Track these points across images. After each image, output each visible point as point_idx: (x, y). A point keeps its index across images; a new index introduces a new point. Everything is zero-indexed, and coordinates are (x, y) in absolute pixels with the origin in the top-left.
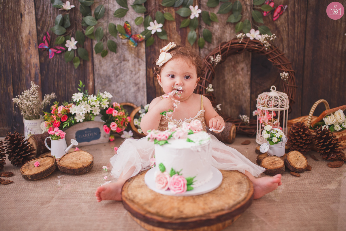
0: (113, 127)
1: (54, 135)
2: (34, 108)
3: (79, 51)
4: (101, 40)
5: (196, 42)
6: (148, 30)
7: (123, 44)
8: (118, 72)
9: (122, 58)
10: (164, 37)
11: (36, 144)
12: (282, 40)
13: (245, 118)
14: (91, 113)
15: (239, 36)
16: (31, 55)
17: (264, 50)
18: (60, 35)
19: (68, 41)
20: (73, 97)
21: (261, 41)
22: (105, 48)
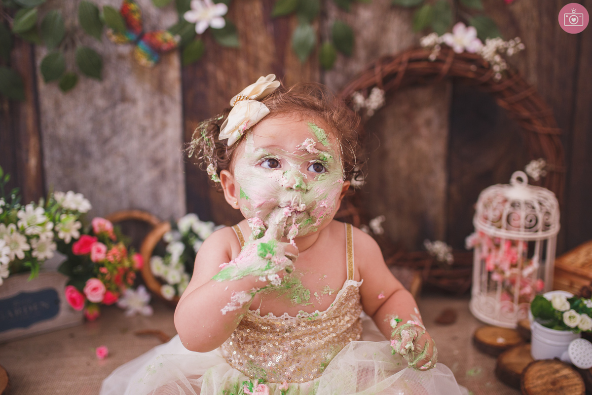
0: (95, 293)
4: (59, 46)
5: (313, 54)
6: (187, 23)
7: (121, 57)
8: (107, 131)
9: (117, 95)
10: (231, 41)
14: (27, 258)
15: (428, 41)
17: (492, 79)
21: (486, 56)
22: (71, 68)
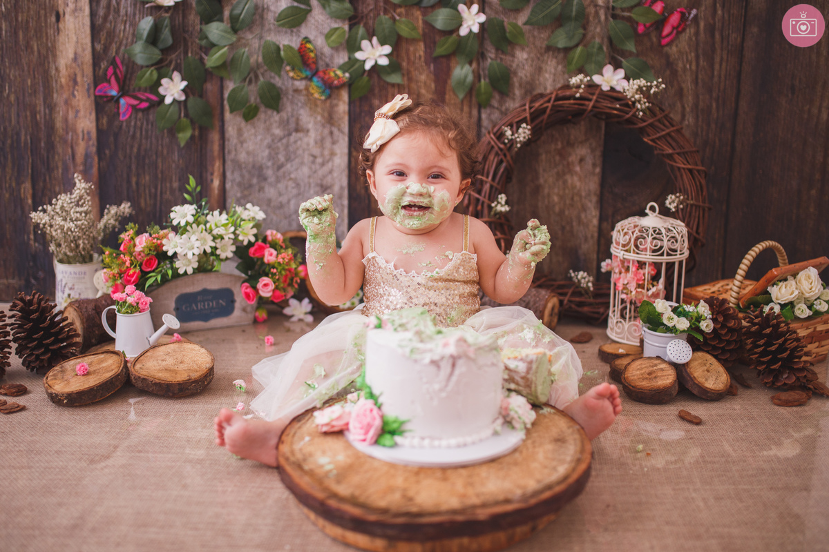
0: (265, 289)
1: (125, 302)
2: (79, 238)
3: (190, 104)
4: (244, 80)
5: (471, 91)
6: (357, 60)
7: (297, 91)
8: (282, 158)
9: (292, 125)
10: (395, 79)
11: (82, 323)
12: (680, 93)
13: (584, 278)
14: (213, 254)
15: (575, 80)
16: (77, 112)
17: (635, 115)
18: (148, 67)
19: (164, 81)
20: (172, 215)
21: (629, 95)
22: (253, 99)
